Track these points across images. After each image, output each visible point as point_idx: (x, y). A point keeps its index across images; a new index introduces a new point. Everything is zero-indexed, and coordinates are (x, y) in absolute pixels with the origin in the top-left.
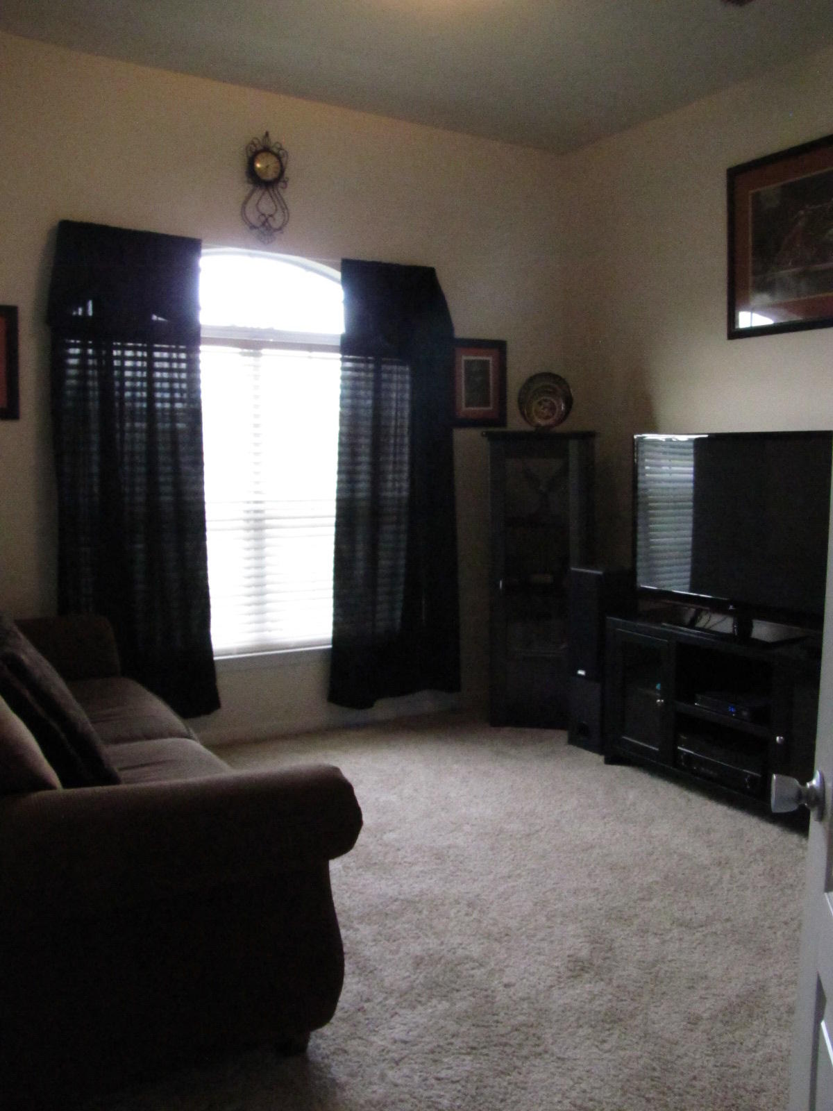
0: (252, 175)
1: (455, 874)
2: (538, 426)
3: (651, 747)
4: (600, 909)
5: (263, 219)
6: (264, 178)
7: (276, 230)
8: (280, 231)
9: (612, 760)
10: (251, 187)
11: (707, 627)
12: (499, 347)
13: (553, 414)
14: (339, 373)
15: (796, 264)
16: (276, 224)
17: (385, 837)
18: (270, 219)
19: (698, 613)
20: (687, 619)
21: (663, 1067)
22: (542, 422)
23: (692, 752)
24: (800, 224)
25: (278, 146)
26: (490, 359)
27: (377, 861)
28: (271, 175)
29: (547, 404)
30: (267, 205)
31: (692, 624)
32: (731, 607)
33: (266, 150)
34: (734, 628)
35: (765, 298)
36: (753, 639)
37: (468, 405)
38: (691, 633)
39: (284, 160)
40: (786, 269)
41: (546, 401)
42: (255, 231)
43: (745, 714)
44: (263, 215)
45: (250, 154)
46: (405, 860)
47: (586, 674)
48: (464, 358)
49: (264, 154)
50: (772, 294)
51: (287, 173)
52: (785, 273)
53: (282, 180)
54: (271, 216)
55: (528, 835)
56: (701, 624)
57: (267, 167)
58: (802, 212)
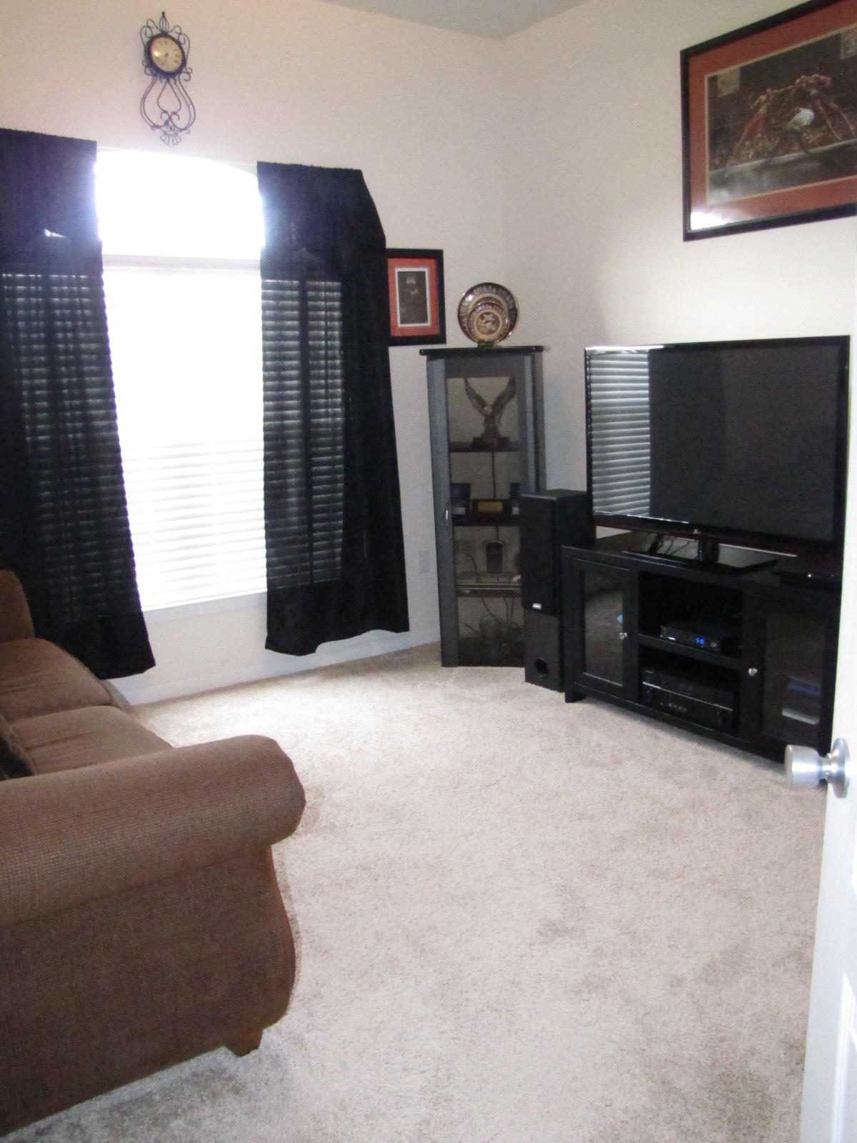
0: (150, 62)
1: (412, 835)
2: (480, 342)
3: (614, 683)
4: (570, 865)
5: (165, 117)
6: (164, 68)
7: (181, 130)
8: (186, 131)
9: (573, 697)
10: (149, 79)
11: (669, 553)
12: (435, 257)
13: (497, 328)
14: (259, 291)
15: (757, 156)
16: (181, 123)
17: (334, 796)
18: (174, 117)
19: (660, 538)
20: (647, 547)
21: (648, 1037)
22: (486, 338)
23: (659, 687)
24: (762, 111)
25: (177, 30)
26: (426, 270)
27: (328, 825)
28: (171, 65)
29: (490, 317)
30: (169, 102)
31: (653, 550)
32: (696, 532)
33: (164, 34)
34: (699, 553)
35: (724, 195)
36: (720, 565)
37: (403, 322)
38: (652, 560)
39: (185, 47)
40: (746, 161)
41: (488, 313)
42: (158, 131)
43: (714, 645)
44: (165, 112)
45: (146, 40)
46: (357, 821)
47: (542, 607)
48: (398, 269)
49: (162, 40)
50: (731, 190)
51: (189, 64)
52: (746, 166)
53: (184, 70)
54: (174, 113)
55: (489, 786)
56: (662, 550)
57: (167, 54)
58: (763, 98)
